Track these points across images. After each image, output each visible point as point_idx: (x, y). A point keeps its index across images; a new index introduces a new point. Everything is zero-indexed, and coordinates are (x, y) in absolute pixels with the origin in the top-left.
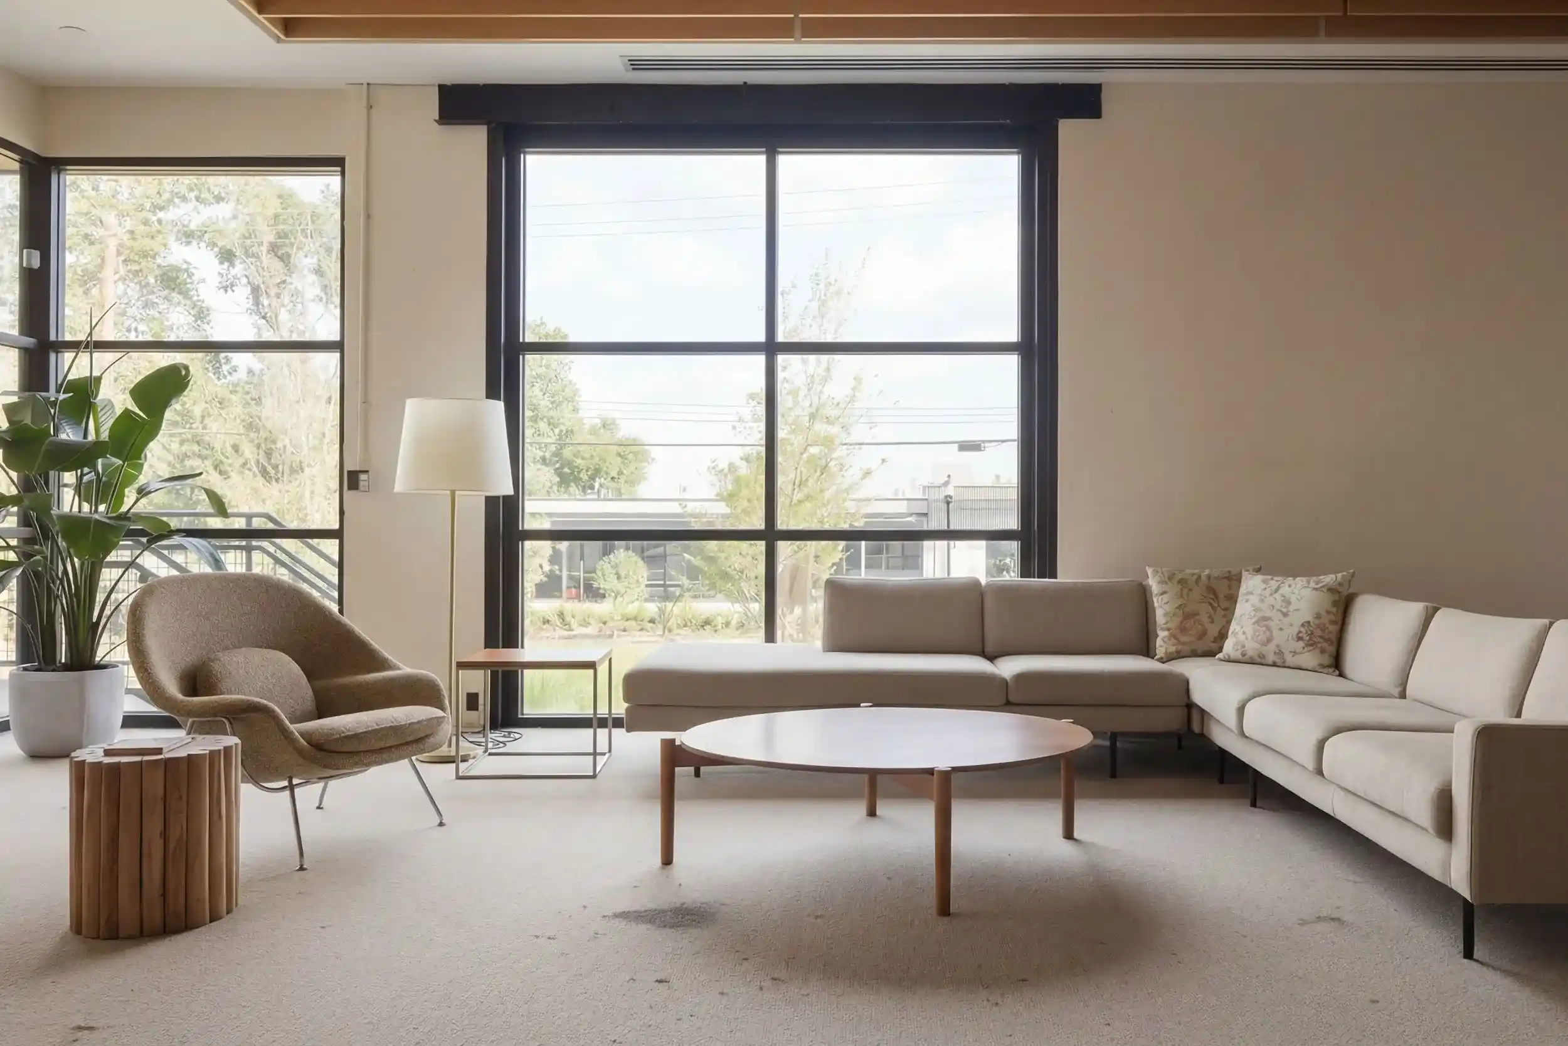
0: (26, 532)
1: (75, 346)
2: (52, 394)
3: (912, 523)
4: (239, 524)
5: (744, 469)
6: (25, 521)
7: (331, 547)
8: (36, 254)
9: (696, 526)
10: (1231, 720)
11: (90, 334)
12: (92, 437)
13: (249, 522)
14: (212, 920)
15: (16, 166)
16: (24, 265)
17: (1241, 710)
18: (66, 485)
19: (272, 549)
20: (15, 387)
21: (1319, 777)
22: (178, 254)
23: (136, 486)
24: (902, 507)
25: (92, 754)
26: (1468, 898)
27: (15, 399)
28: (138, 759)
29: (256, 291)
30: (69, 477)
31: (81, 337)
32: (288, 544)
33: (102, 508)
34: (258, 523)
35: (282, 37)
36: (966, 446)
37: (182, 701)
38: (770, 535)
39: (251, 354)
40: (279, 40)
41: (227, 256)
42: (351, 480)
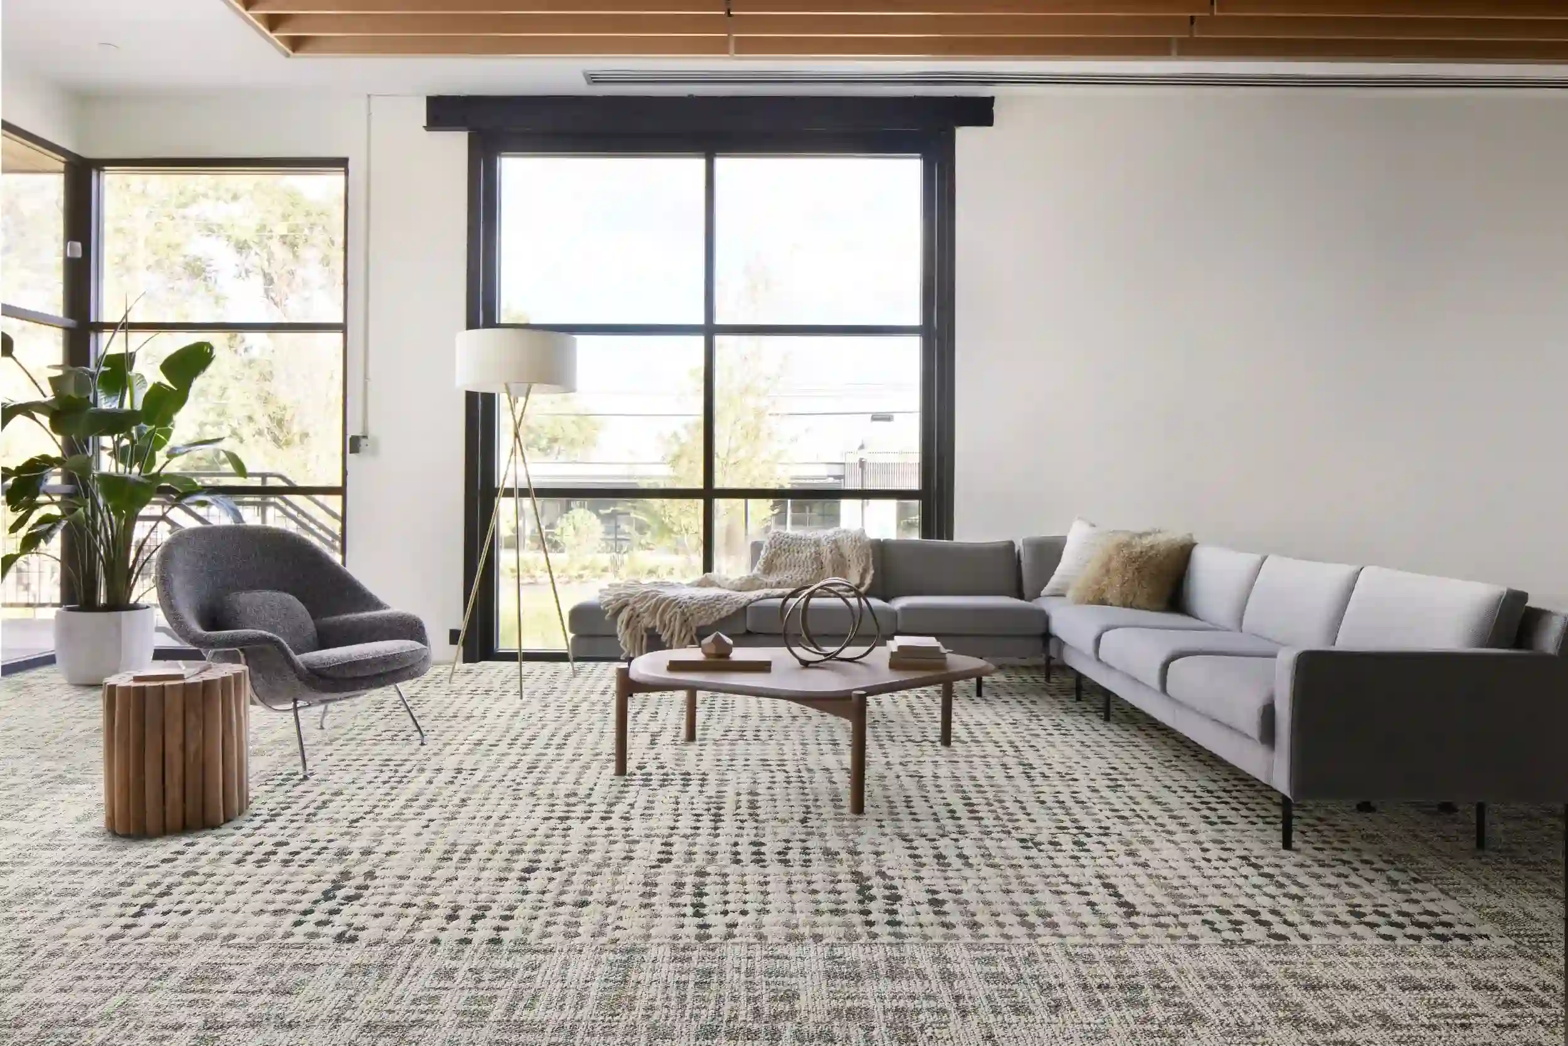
0: (68, 488)
1: (113, 326)
2: (92, 369)
3: (830, 483)
4: (256, 482)
5: (684, 437)
6: (69, 478)
7: (334, 502)
8: (79, 245)
9: (644, 485)
10: (1089, 648)
11: (126, 316)
12: (127, 406)
13: (264, 481)
14: (227, 820)
15: (62, 166)
16: (68, 255)
17: (1098, 640)
18: (104, 448)
19: (282, 504)
20: (60, 361)
21: (1162, 696)
22: (200, 246)
23: (166, 449)
24: (823, 471)
25: (123, 680)
26: (1289, 796)
27: (59, 373)
28: (161, 683)
29: (269, 280)
30: (107, 441)
31: (117, 318)
32: (297, 499)
33: (136, 469)
34: (272, 482)
35: (290, 52)
36: (876, 418)
37: (201, 635)
38: (709, 493)
39: (265, 334)
40: (288, 55)
41: (241, 247)
42: (353, 445)
